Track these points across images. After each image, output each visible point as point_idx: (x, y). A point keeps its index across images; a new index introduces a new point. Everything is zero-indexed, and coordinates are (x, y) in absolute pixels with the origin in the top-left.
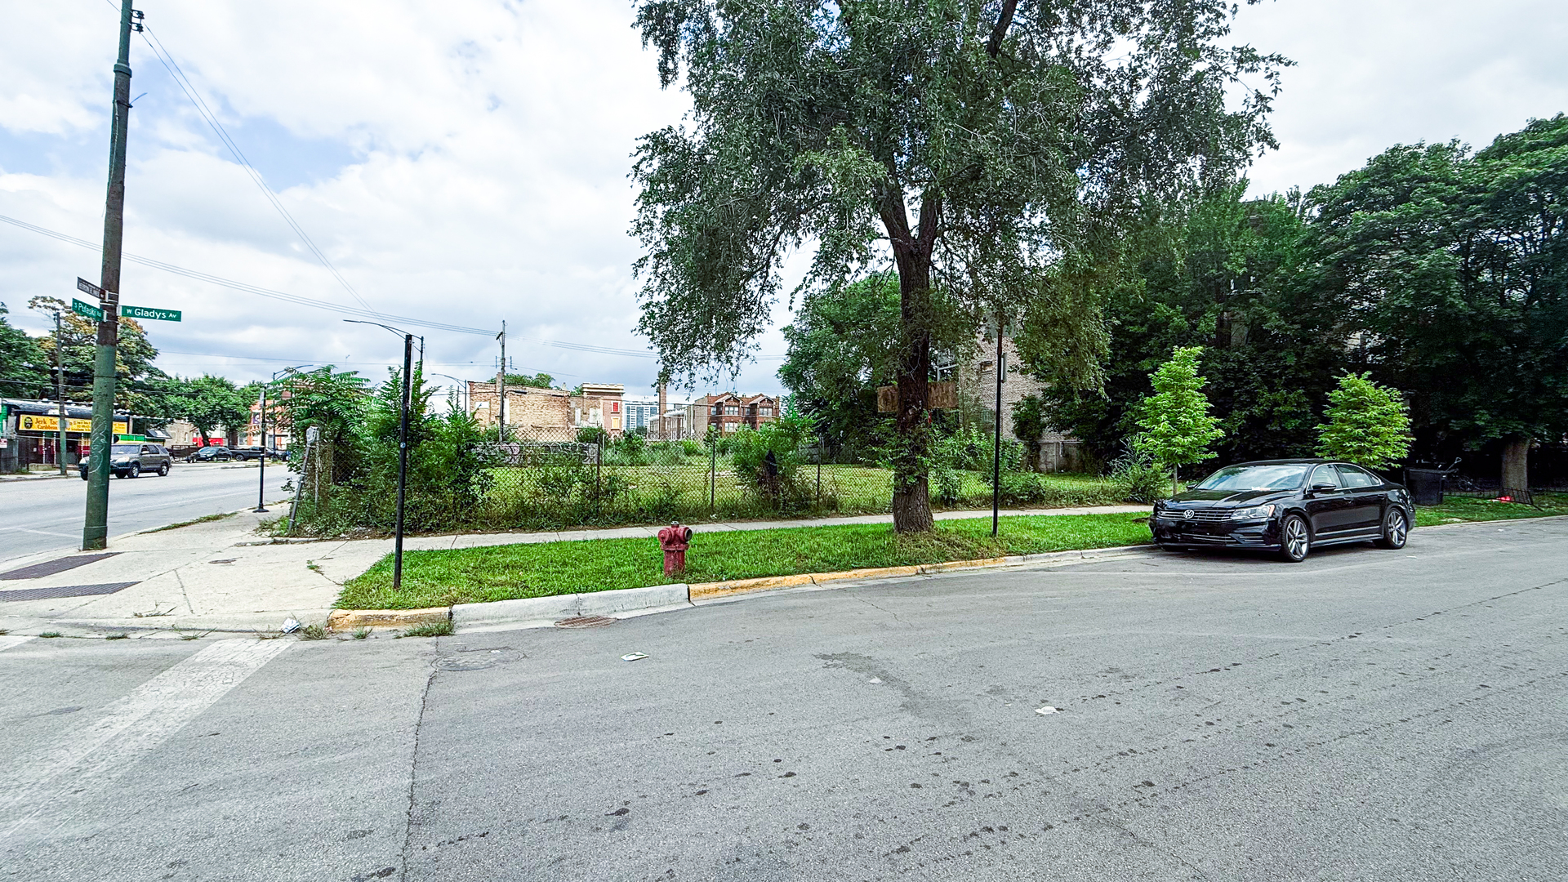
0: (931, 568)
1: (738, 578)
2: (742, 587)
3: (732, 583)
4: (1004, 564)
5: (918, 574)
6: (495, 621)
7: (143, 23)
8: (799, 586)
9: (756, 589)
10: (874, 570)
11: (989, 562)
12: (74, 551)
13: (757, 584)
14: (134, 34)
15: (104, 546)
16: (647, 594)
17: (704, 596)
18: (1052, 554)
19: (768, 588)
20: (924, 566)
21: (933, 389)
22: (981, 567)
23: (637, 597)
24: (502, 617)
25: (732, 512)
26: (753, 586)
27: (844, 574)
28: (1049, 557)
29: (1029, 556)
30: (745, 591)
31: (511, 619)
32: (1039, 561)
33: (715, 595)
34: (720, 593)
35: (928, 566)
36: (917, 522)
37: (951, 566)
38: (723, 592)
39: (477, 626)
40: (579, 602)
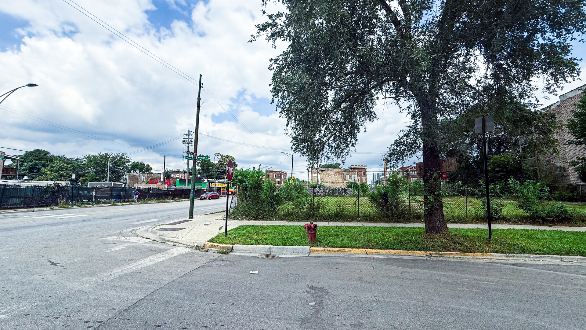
0: (436, 254)
1: (332, 247)
2: (332, 251)
3: (328, 249)
4: (490, 257)
5: (427, 256)
6: (244, 251)
7: (203, 86)
8: (359, 254)
9: (339, 253)
10: (400, 251)
11: (479, 255)
12: (187, 219)
13: (339, 250)
14: (201, 89)
15: (193, 218)
16: (294, 249)
17: (316, 253)
18: (532, 255)
19: (344, 253)
20: (431, 252)
21: (443, 162)
22: (470, 257)
23: (291, 249)
24: (247, 251)
25: (367, 218)
26: (337, 251)
27: (382, 251)
28: (529, 257)
29: (511, 255)
30: (334, 253)
31: (249, 252)
32: (519, 259)
33: (320, 253)
34: (323, 252)
35: (434, 252)
36: (436, 229)
37: (449, 254)
38: (324, 252)
39: (238, 252)
40: (270, 248)
